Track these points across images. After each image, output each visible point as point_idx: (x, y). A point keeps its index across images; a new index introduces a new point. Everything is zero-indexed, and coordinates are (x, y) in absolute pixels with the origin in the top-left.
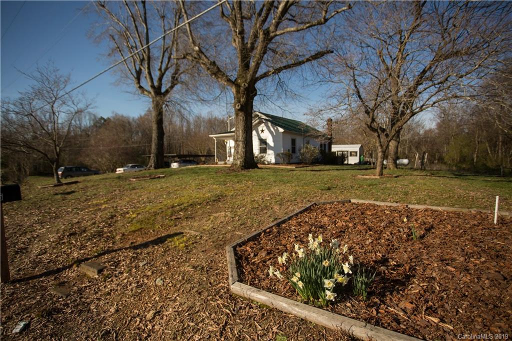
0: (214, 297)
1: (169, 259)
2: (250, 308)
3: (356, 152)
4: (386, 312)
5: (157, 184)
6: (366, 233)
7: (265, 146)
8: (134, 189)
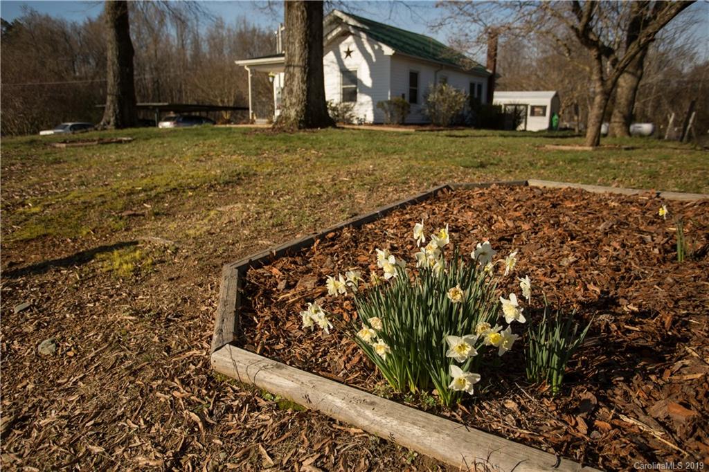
0: (169, 382)
1: (87, 296)
2: (252, 410)
3: (544, 108)
4: (614, 426)
5: (110, 153)
6: (563, 243)
7: (354, 86)
8: (57, 161)
